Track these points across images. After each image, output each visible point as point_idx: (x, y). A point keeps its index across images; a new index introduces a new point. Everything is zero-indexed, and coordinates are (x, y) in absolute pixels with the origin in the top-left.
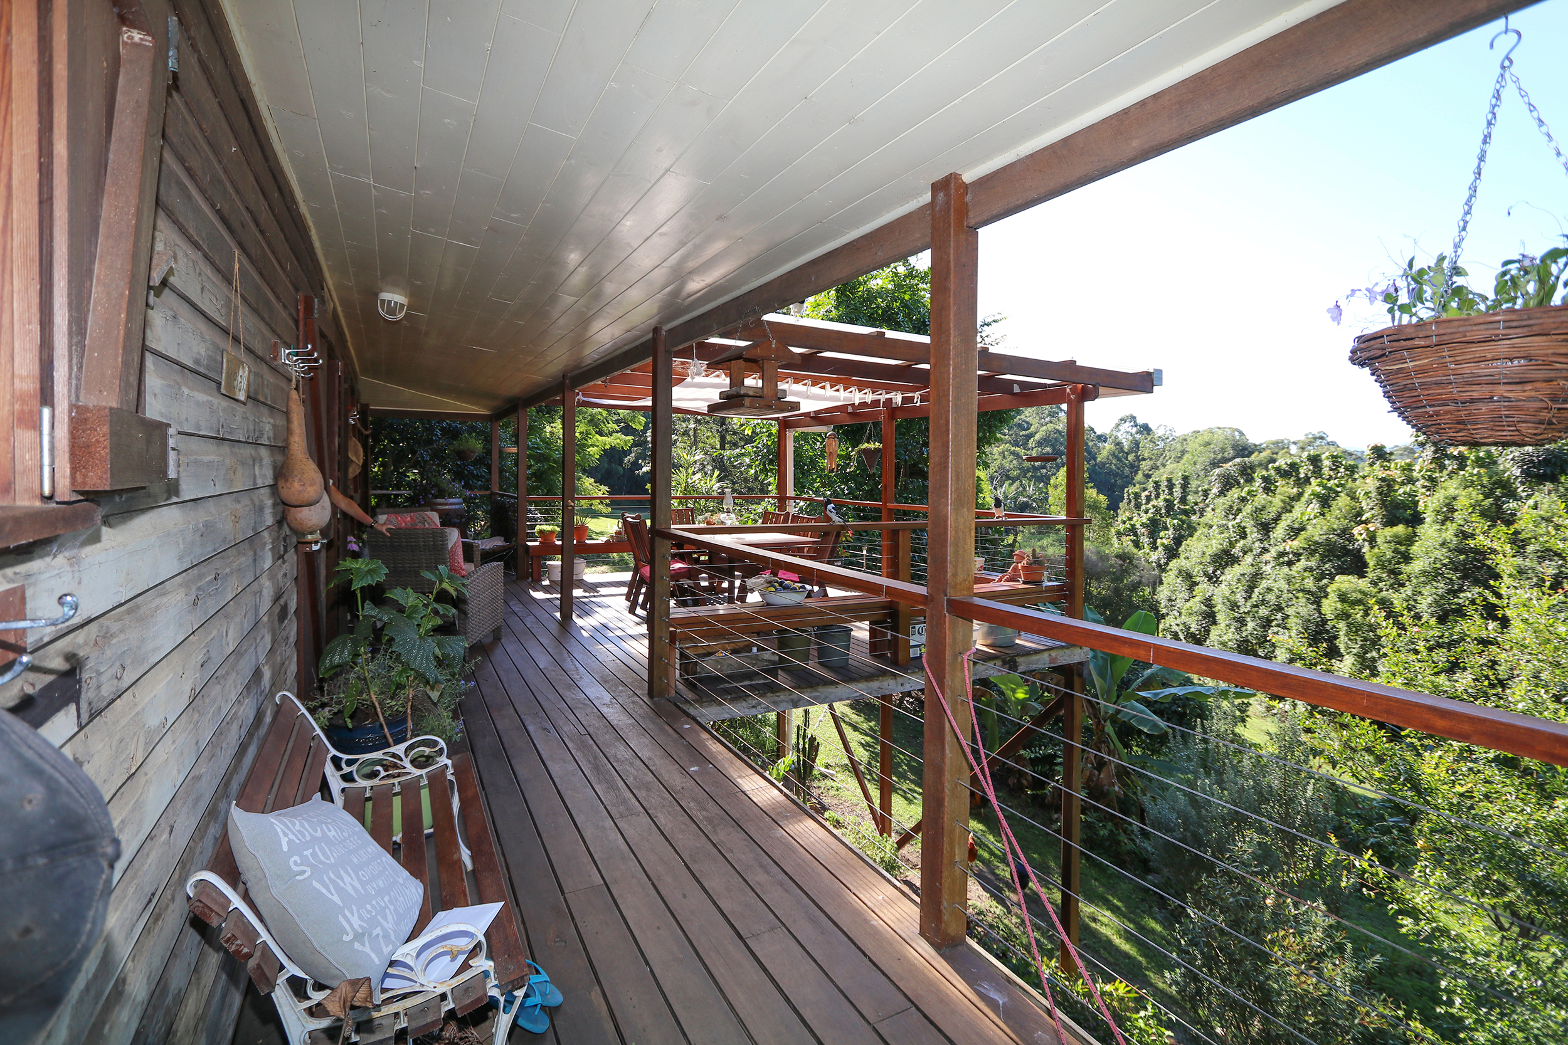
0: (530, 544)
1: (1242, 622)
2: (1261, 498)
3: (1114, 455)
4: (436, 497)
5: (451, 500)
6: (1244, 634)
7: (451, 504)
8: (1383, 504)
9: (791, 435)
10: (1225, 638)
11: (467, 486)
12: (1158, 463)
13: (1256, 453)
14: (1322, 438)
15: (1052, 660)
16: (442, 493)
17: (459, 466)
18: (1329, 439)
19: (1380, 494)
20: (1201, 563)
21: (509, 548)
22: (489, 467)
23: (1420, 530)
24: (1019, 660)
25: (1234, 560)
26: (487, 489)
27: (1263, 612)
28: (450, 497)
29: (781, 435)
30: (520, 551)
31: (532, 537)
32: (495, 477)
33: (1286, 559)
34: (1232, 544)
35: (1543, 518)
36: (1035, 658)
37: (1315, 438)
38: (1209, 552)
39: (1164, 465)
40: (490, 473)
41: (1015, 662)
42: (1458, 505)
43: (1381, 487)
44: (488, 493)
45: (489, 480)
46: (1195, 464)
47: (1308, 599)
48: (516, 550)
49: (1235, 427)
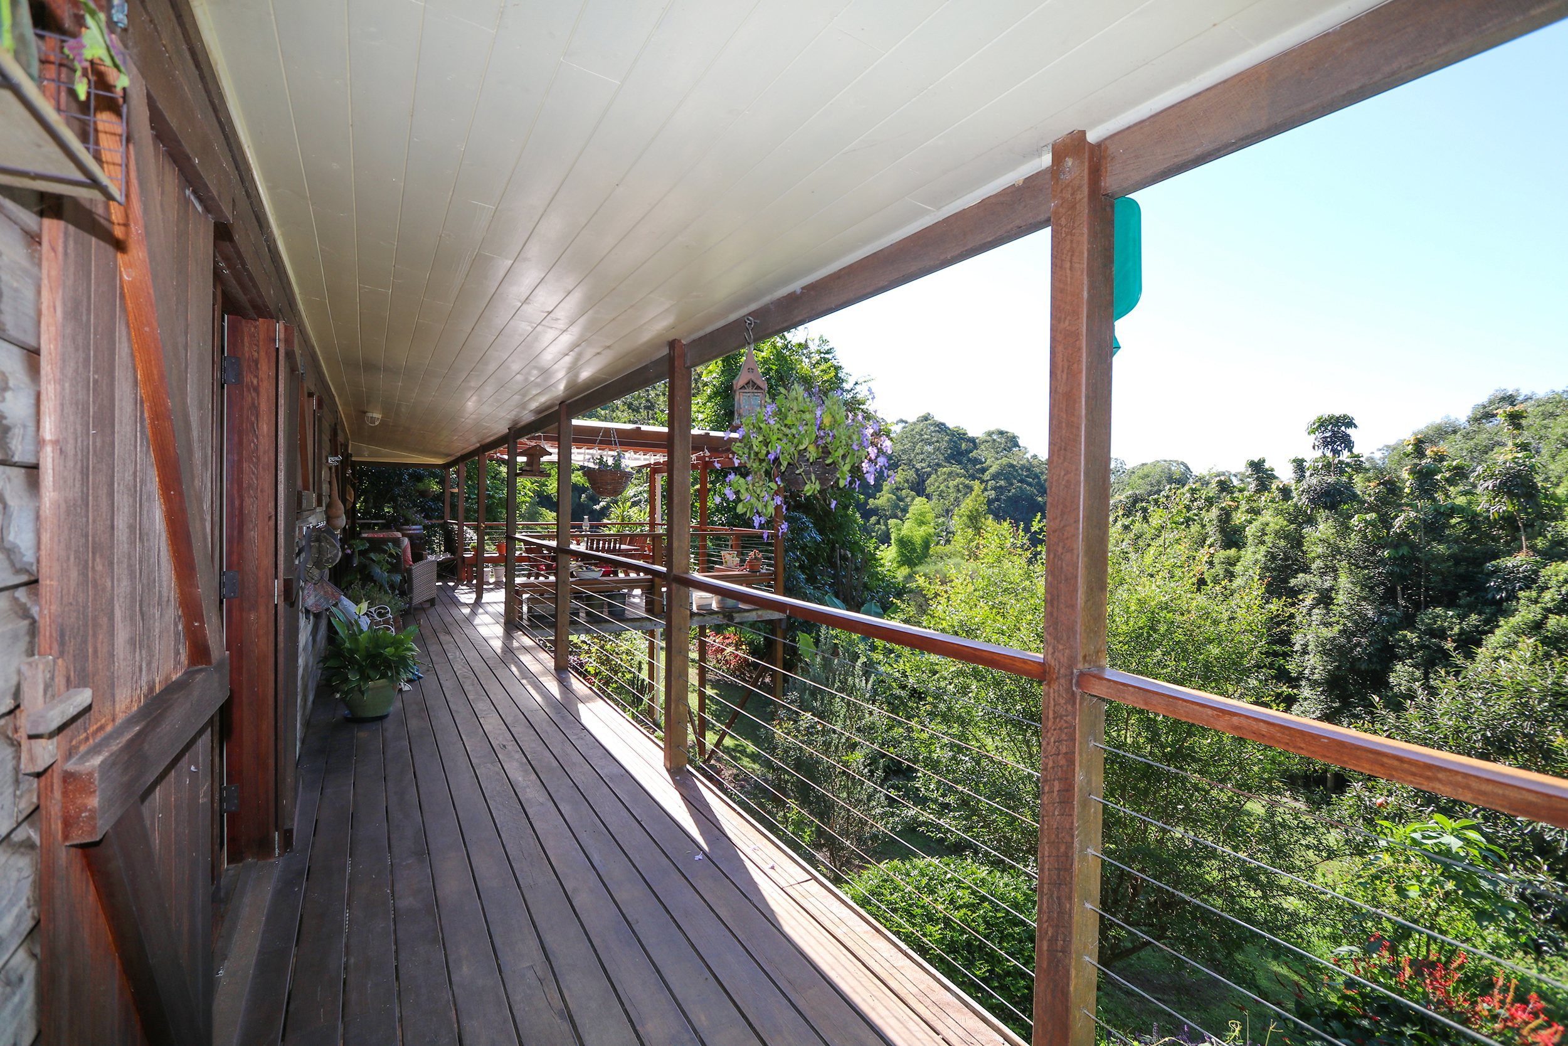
0: (465, 555)
4: (404, 525)
5: (414, 527)
7: (414, 530)
8: (1222, 531)
15: (759, 616)
16: (407, 522)
17: (422, 502)
19: (1220, 521)
21: (453, 560)
22: (443, 504)
23: (1242, 552)
24: (734, 615)
26: (442, 518)
28: (413, 525)
30: (459, 561)
32: (447, 509)
35: (1320, 540)
36: (747, 614)
40: (444, 508)
41: (732, 616)
42: (1268, 530)
43: (1221, 515)
44: (442, 522)
45: (443, 513)
49: (1180, 460)
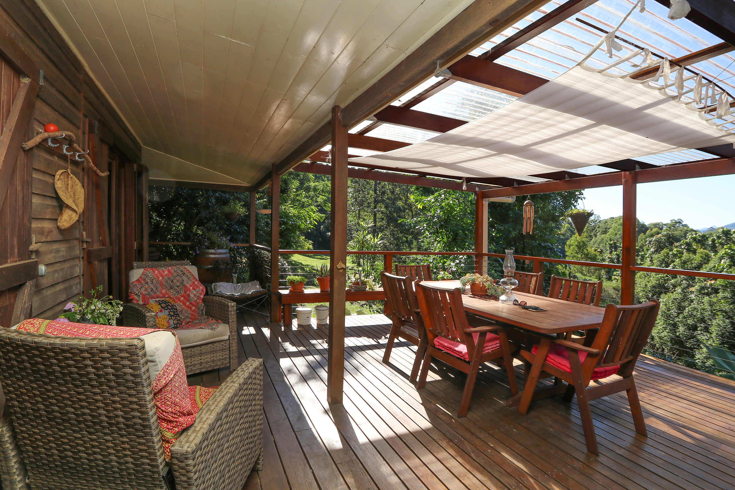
0: (281, 291)
1: (675, 326)
2: (686, 255)
3: (569, 229)
4: (209, 248)
6: (678, 334)
7: (220, 254)
9: (485, 203)
10: (663, 335)
11: (231, 240)
12: (592, 234)
13: (649, 230)
14: (680, 223)
17: (228, 225)
18: (683, 223)
20: (644, 291)
21: (264, 294)
22: (248, 226)
25: (667, 290)
26: (248, 242)
27: (690, 322)
28: (218, 248)
29: (478, 205)
30: (274, 299)
31: (284, 285)
32: (253, 234)
33: (706, 291)
34: (666, 281)
37: (676, 223)
38: (649, 285)
39: (596, 236)
40: (249, 230)
44: (247, 245)
45: (248, 236)
46: (616, 234)
47: (723, 316)
48: (270, 296)
